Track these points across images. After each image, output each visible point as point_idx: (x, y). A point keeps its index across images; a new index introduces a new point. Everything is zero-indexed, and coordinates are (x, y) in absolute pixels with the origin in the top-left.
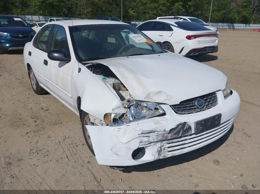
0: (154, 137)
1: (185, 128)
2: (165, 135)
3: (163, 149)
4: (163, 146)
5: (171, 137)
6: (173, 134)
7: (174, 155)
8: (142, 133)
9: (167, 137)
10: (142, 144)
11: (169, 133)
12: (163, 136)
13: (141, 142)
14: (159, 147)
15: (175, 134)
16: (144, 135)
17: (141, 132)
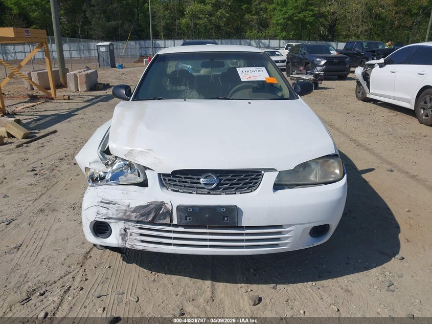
0: (114, 211)
1: (161, 212)
2: (128, 213)
3: (129, 234)
4: (129, 229)
5: (135, 217)
6: (138, 214)
7: (146, 248)
8: (101, 202)
9: (129, 216)
10: (99, 216)
11: (133, 212)
12: (125, 213)
13: (98, 214)
14: (122, 229)
15: (142, 215)
16: (103, 205)
17: (101, 200)
